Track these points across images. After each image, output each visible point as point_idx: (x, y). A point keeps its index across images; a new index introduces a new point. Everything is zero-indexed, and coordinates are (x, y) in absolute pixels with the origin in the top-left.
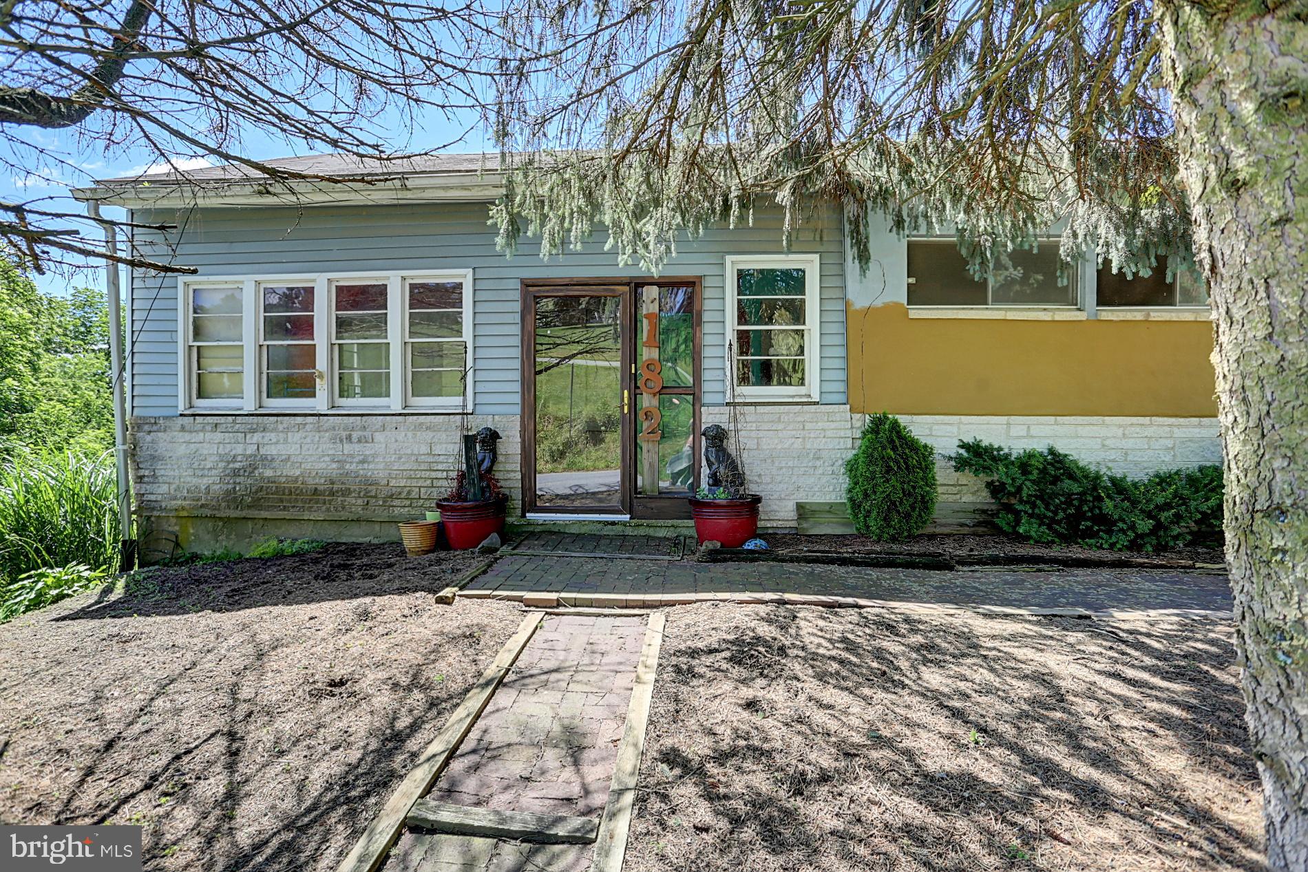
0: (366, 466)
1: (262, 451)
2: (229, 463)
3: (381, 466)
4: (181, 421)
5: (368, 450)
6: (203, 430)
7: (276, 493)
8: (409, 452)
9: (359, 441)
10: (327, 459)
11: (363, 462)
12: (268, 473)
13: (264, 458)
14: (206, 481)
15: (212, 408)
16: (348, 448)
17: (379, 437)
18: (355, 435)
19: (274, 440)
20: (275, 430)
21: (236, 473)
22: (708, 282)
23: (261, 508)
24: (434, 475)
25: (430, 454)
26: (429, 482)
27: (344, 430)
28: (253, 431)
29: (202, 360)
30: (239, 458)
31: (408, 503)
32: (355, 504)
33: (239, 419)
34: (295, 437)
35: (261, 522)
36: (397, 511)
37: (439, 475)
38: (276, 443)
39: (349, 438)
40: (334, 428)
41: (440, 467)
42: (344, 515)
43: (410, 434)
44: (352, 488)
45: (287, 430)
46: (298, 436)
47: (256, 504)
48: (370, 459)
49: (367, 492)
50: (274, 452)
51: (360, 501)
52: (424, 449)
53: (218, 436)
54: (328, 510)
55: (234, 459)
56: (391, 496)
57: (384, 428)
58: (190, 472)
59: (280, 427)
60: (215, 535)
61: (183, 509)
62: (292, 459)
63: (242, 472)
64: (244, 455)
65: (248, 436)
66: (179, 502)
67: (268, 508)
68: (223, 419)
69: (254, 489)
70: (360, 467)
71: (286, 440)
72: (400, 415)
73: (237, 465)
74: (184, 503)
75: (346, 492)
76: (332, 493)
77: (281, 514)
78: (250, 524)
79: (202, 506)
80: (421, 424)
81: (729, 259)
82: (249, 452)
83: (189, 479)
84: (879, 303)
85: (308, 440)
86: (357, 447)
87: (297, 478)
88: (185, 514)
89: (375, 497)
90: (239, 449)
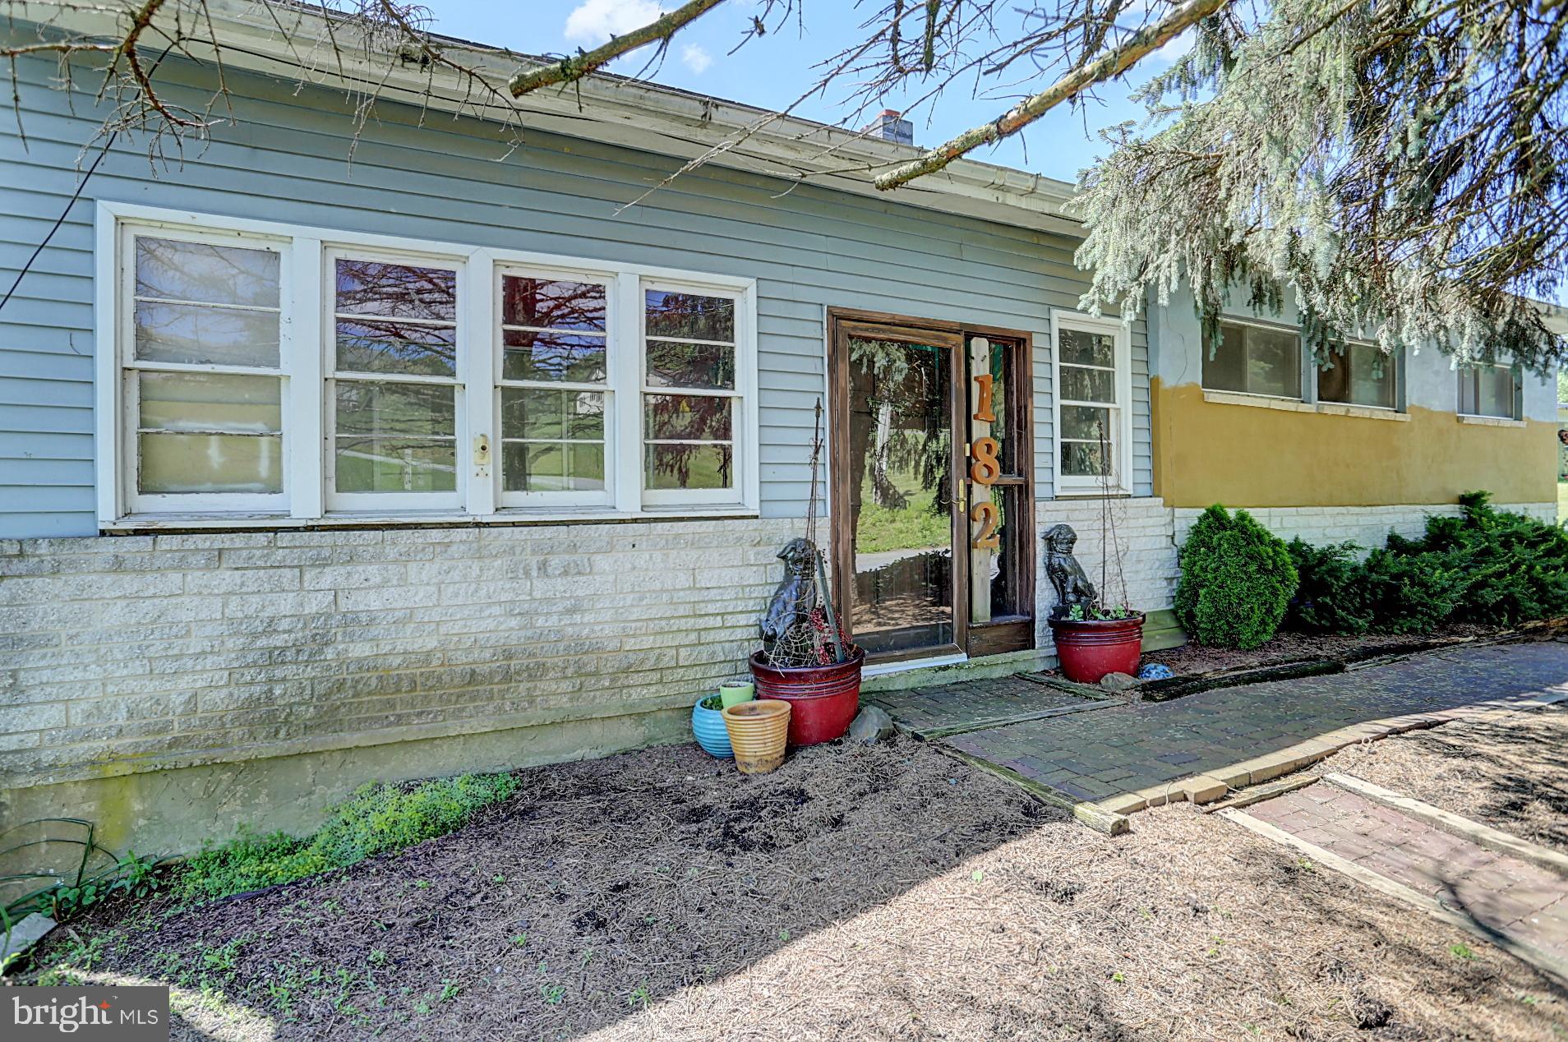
0: (577, 618)
1: (344, 605)
2: (255, 636)
3: (608, 616)
4: (109, 546)
5: (582, 588)
6: (181, 566)
7: (381, 690)
8: (658, 586)
9: (566, 573)
10: (496, 610)
11: (571, 611)
12: (360, 650)
13: (350, 621)
14: (184, 683)
15: (201, 516)
16: (541, 588)
17: (602, 562)
18: (555, 562)
19: (377, 580)
20: (375, 558)
21: (274, 657)
22: (1037, 341)
23: (337, 726)
24: (702, 623)
25: (693, 588)
26: (693, 637)
27: (534, 552)
28: (322, 563)
29: (151, 405)
30: (285, 624)
31: (656, 676)
32: (556, 693)
33: (285, 539)
34: (423, 573)
35: (338, 756)
36: (635, 694)
37: (711, 622)
38: (379, 587)
39: (543, 567)
40: (512, 551)
41: (711, 609)
42: (536, 715)
43: (658, 556)
44: (549, 662)
45: (405, 558)
46: (430, 570)
47: (328, 719)
48: (586, 605)
49: (579, 666)
50: (375, 605)
51: (565, 686)
52: (683, 580)
53: (225, 578)
54: (499, 710)
55: (271, 627)
56: (627, 671)
57: (610, 547)
58: (137, 667)
59: (391, 553)
60: (211, 801)
61: (114, 758)
62: (418, 616)
63: (290, 655)
64: (298, 617)
65: (307, 577)
66: (102, 743)
67: (358, 725)
68: (239, 540)
69: (321, 689)
70: (566, 620)
71: (403, 581)
72: (635, 521)
73: (278, 641)
74: (115, 744)
75: (537, 672)
76: (508, 677)
77: (395, 733)
78: (308, 764)
79: (175, 743)
80: (677, 536)
81: (1056, 314)
82: (311, 608)
83: (133, 684)
84: (1182, 384)
85: (456, 575)
86: (560, 584)
87: (429, 653)
88: (125, 769)
89: (596, 674)
90: (286, 604)
